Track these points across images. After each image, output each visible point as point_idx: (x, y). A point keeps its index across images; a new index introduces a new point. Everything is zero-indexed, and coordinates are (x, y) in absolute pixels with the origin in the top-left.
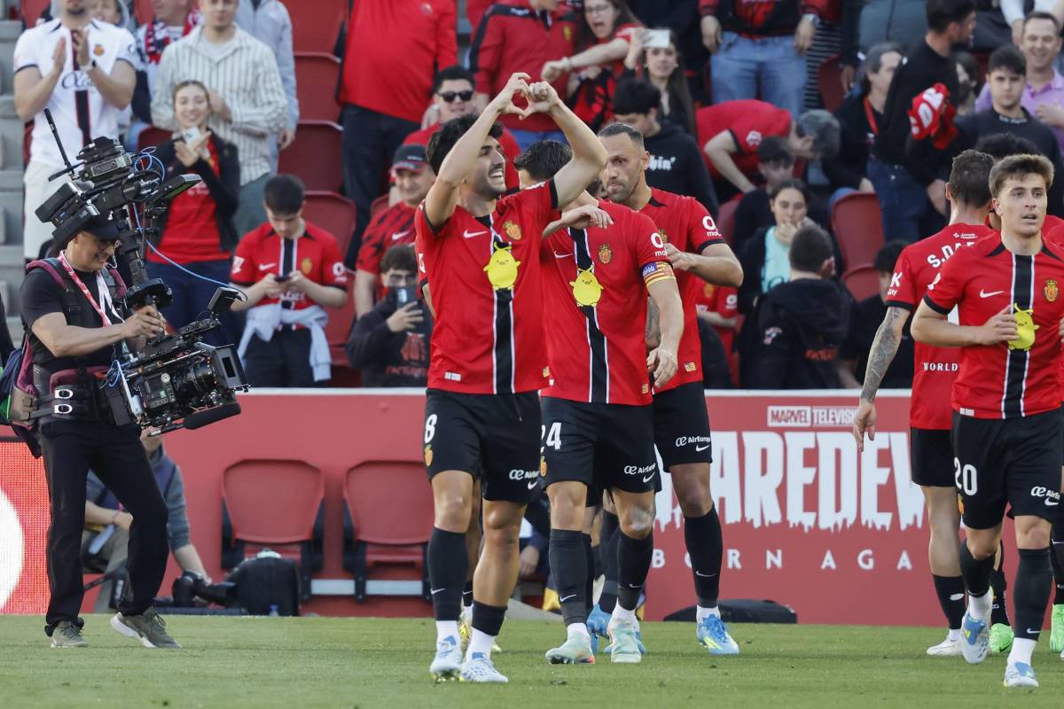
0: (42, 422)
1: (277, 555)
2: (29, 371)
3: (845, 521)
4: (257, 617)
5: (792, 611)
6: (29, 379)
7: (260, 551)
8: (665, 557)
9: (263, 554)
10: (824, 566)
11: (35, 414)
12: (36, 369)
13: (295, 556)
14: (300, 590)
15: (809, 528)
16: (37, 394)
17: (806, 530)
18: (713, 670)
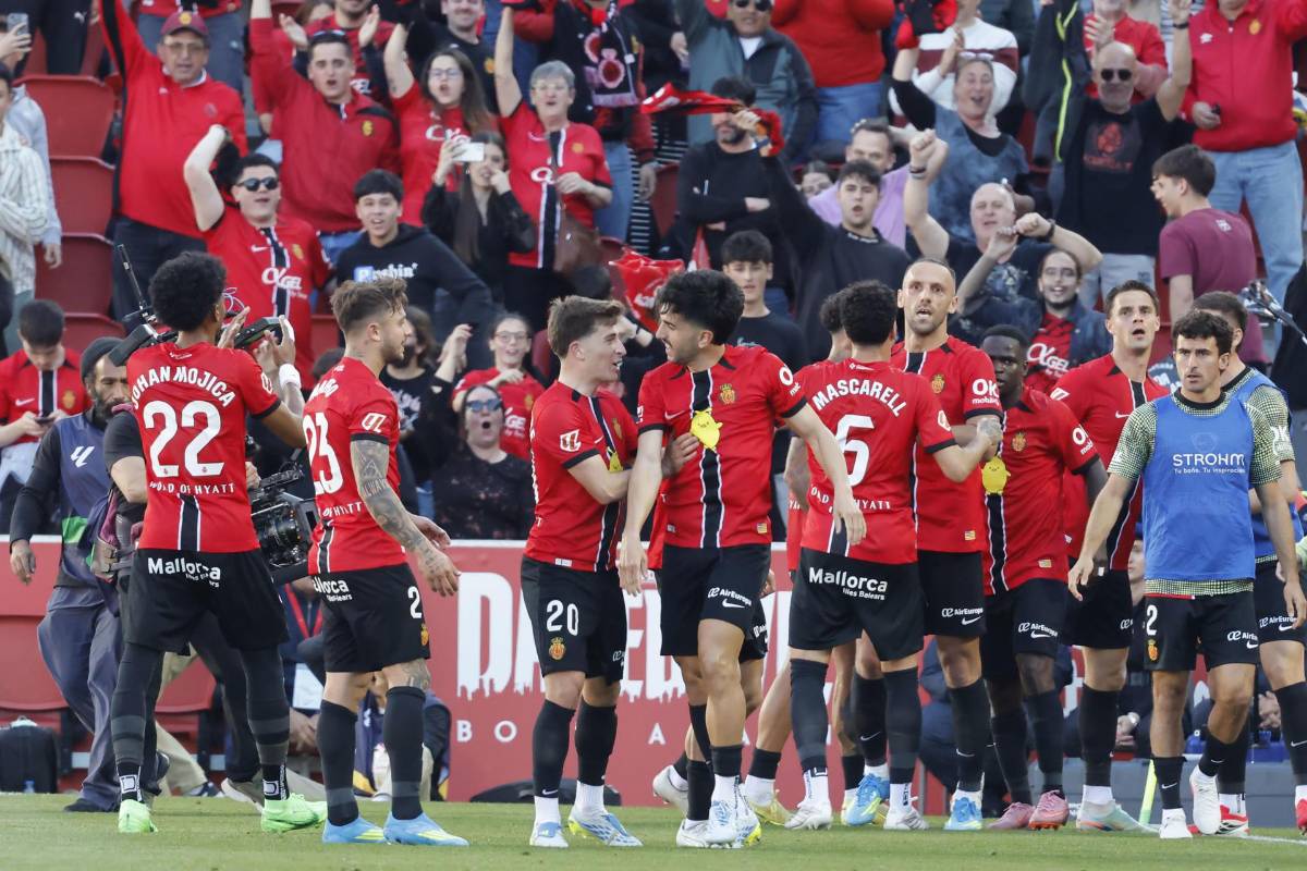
0: (120, 575)
1: (34, 724)
2: (113, 520)
3: (675, 691)
4: (11, 794)
5: (616, 792)
6: (112, 530)
7: (15, 719)
8: (472, 729)
9: (18, 723)
10: (651, 741)
11: (115, 566)
12: (120, 520)
13: (53, 726)
14: (59, 763)
15: (635, 697)
16: (118, 545)
17: (632, 700)
18: (526, 857)
